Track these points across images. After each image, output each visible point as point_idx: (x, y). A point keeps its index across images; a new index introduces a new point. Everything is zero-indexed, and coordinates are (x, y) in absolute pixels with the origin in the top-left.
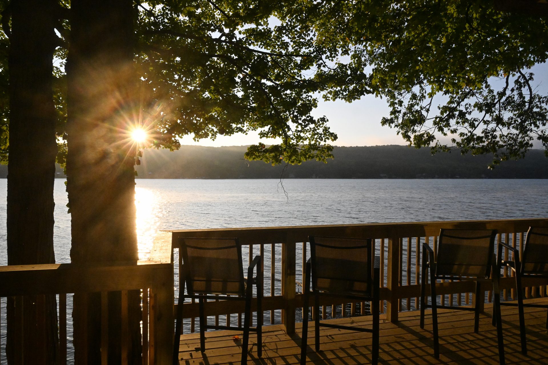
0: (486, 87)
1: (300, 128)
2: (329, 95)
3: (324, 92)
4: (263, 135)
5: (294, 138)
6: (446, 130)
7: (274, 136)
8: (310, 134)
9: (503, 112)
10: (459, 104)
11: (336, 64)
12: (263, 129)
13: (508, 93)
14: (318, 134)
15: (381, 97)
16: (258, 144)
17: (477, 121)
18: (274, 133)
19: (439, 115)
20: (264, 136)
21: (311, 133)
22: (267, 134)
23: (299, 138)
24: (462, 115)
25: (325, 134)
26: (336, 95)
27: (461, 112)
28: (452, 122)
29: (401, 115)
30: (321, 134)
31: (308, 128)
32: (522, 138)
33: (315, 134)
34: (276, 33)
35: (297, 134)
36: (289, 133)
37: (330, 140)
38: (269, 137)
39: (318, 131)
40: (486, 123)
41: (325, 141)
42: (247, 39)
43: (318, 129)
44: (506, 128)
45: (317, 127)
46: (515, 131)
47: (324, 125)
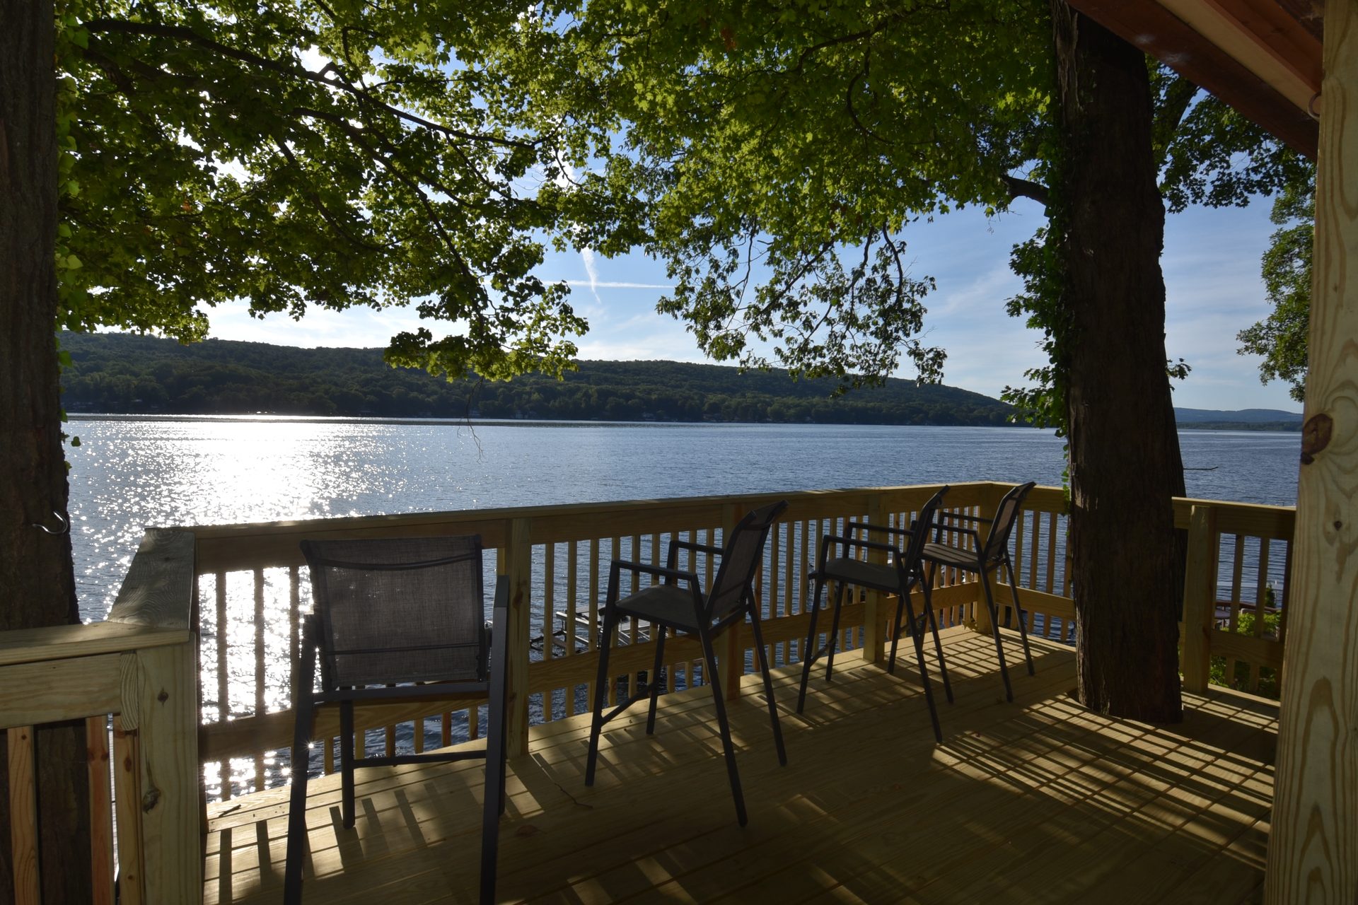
0: (832, 260)
1: (510, 304)
2: (566, 240)
3: (557, 233)
4: (425, 311)
5: (497, 323)
6: (765, 329)
7: (453, 318)
8: (530, 318)
9: (857, 305)
10: (789, 287)
11: (584, 174)
12: (426, 298)
13: (868, 272)
14: (548, 317)
15: (655, 256)
16: (416, 333)
17: (815, 317)
18: (452, 309)
19: (754, 302)
20: (429, 314)
21: (533, 316)
22: (438, 311)
23: (508, 324)
24: (793, 304)
25: (563, 319)
26: (583, 240)
27: (790, 299)
28: (776, 316)
29: (693, 297)
30: (555, 320)
31: (527, 304)
32: (885, 352)
33: (542, 319)
34: (456, 87)
35: (503, 316)
36: (488, 312)
37: (574, 332)
38: (442, 317)
39: (548, 312)
40: (830, 322)
41: (563, 334)
42: (387, 90)
43: (550, 308)
44: (860, 334)
45: (547, 303)
46: (875, 341)
47: (563, 301)
